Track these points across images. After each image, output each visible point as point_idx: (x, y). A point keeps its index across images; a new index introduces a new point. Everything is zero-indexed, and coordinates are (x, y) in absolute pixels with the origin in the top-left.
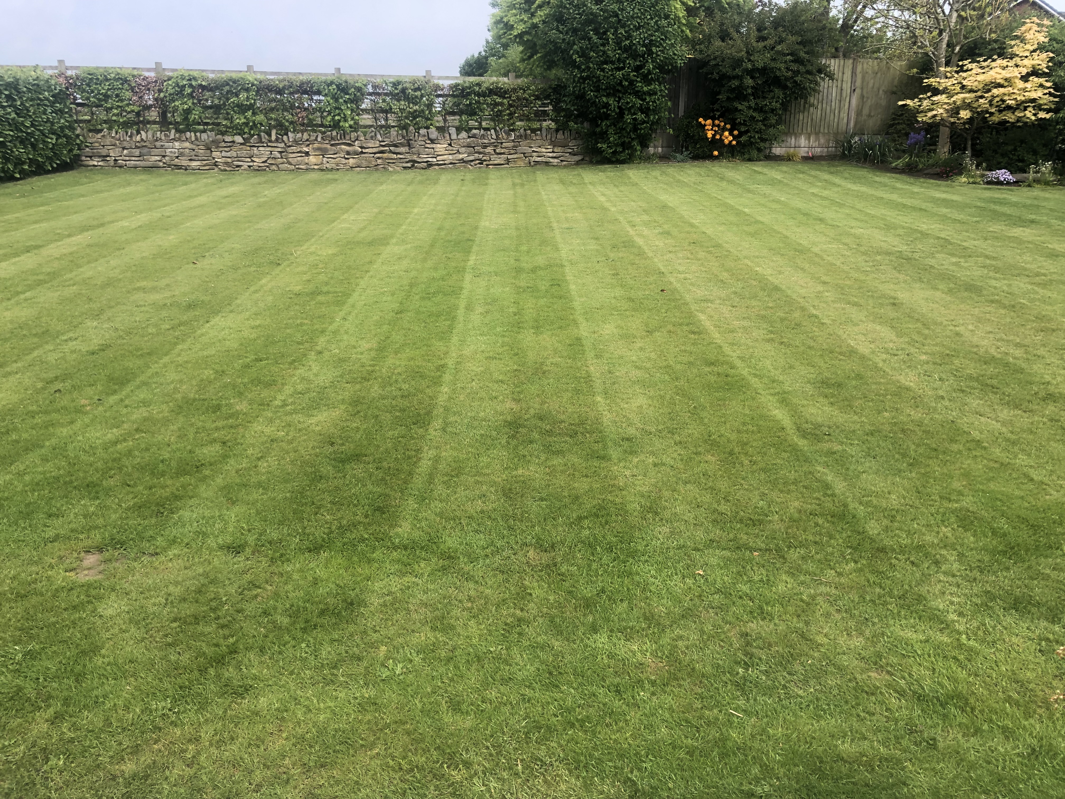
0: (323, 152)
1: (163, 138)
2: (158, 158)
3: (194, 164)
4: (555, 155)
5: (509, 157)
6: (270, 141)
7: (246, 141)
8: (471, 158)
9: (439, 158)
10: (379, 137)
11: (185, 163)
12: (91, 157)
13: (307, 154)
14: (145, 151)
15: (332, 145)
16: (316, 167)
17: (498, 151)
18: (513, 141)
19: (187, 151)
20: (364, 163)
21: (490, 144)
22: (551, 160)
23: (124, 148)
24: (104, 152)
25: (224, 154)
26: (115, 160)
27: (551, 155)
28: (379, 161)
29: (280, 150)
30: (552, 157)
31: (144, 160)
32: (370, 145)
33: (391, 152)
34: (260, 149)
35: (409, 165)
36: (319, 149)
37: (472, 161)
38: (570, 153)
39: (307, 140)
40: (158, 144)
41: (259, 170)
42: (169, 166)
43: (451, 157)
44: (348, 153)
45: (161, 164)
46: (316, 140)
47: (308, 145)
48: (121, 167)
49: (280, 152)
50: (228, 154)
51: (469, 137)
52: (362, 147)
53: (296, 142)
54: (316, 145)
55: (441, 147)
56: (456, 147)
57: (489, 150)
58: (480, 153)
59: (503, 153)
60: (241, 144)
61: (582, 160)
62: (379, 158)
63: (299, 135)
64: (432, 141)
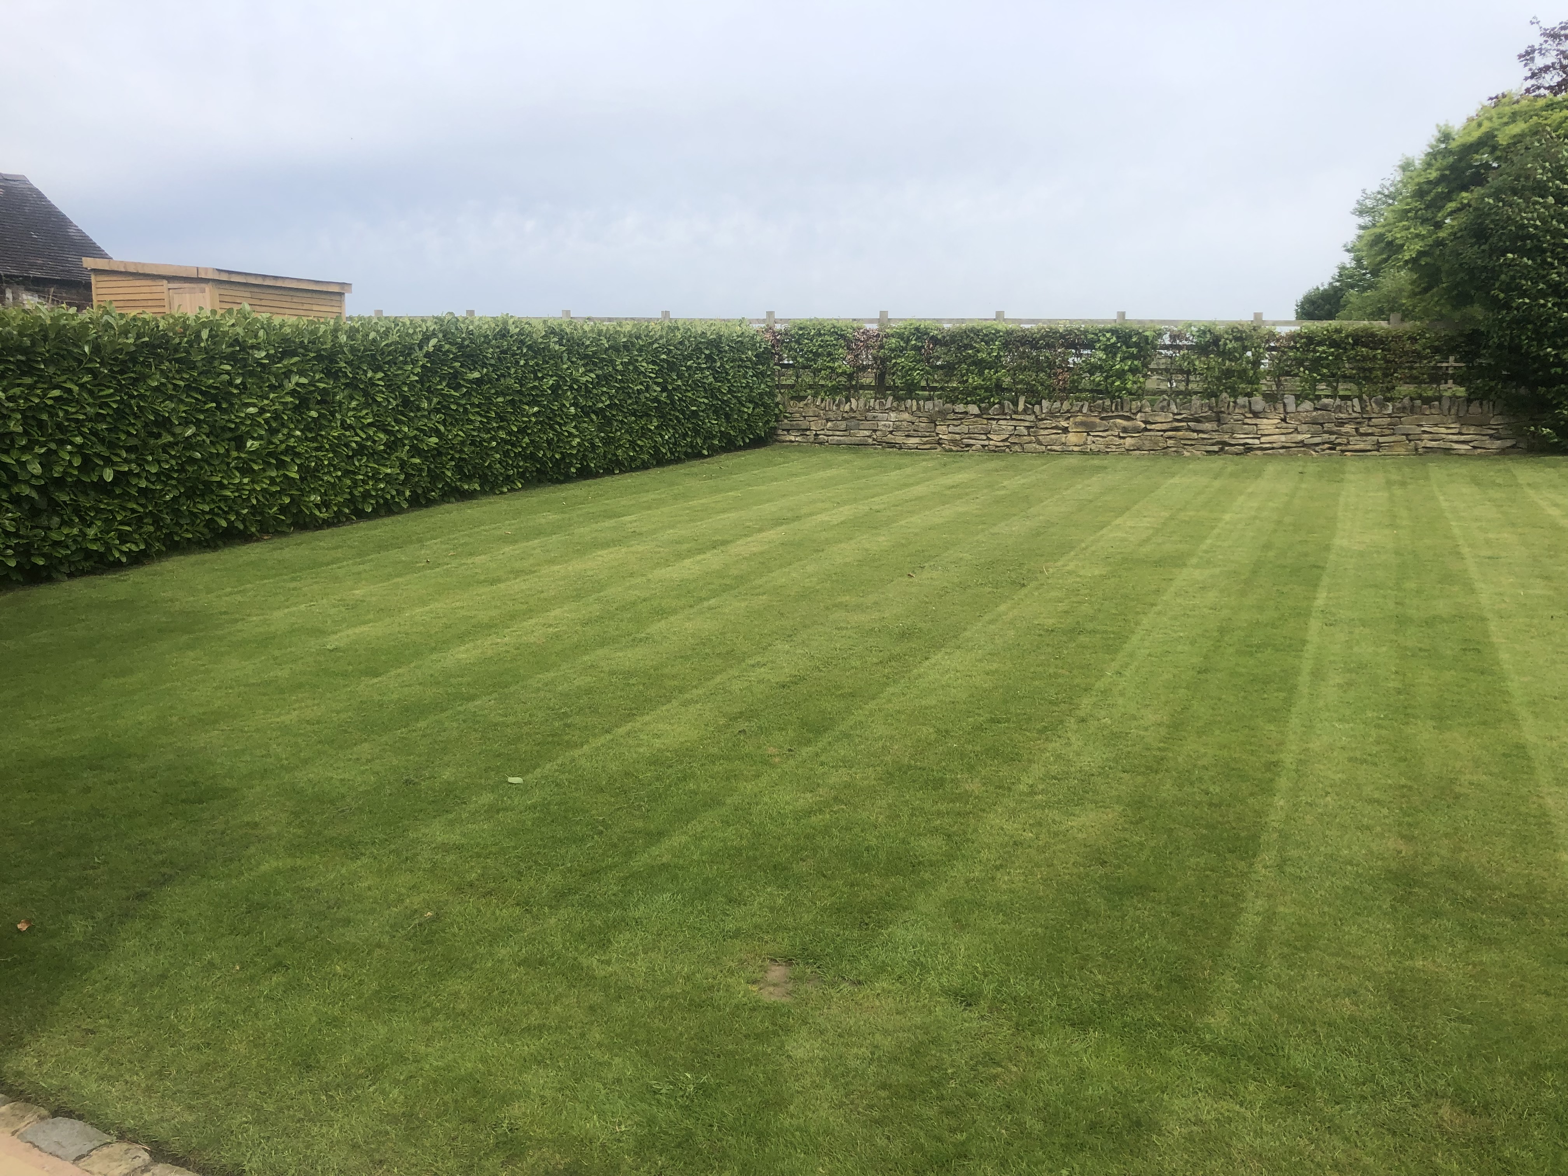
0: (1089, 428)
1: (877, 407)
2: (867, 433)
3: (912, 441)
4: (1462, 438)
5: (1381, 439)
6: (1016, 413)
7: (983, 412)
8: (1317, 440)
9: (1263, 439)
10: (1173, 408)
11: (899, 439)
12: (788, 430)
13: (1065, 430)
14: (853, 423)
15: (1102, 419)
16: (1076, 449)
17: (1362, 430)
18: (1390, 416)
19: (905, 423)
20: (1147, 444)
21: (1350, 420)
22: (1456, 446)
23: (828, 420)
24: (804, 424)
25: (951, 429)
26: (816, 435)
27: (1455, 438)
28: (1170, 442)
29: (1027, 424)
30: (1457, 442)
31: (850, 435)
32: (1159, 419)
33: (1189, 429)
34: (1001, 422)
35: (1216, 448)
36: (1082, 424)
37: (1317, 444)
38: (1491, 436)
39: (1068, 411)
40: (870, 415)
41: (996, 451)
42: (880, 443)
43: (1283, 438)
44: (1125, 430)
45: (870, 441)
46: (1080, 411)
47: (1068, 418)
48: (821, 443)
49: (1028, 428)
50: (957, 429)
51: (1316, 409)
52: (1145, 422)
53: (1052, 414)
54: (1079, 419)
55: (1268, 424)
56: (1293, 423)
57: (1349, 428)
58: (1331, 433)
59: (1372, 434)
60: (976, 416)
61: (1513, 447)
62: (1170, 438)
63: (1057, 404)
64: (1256, 415)
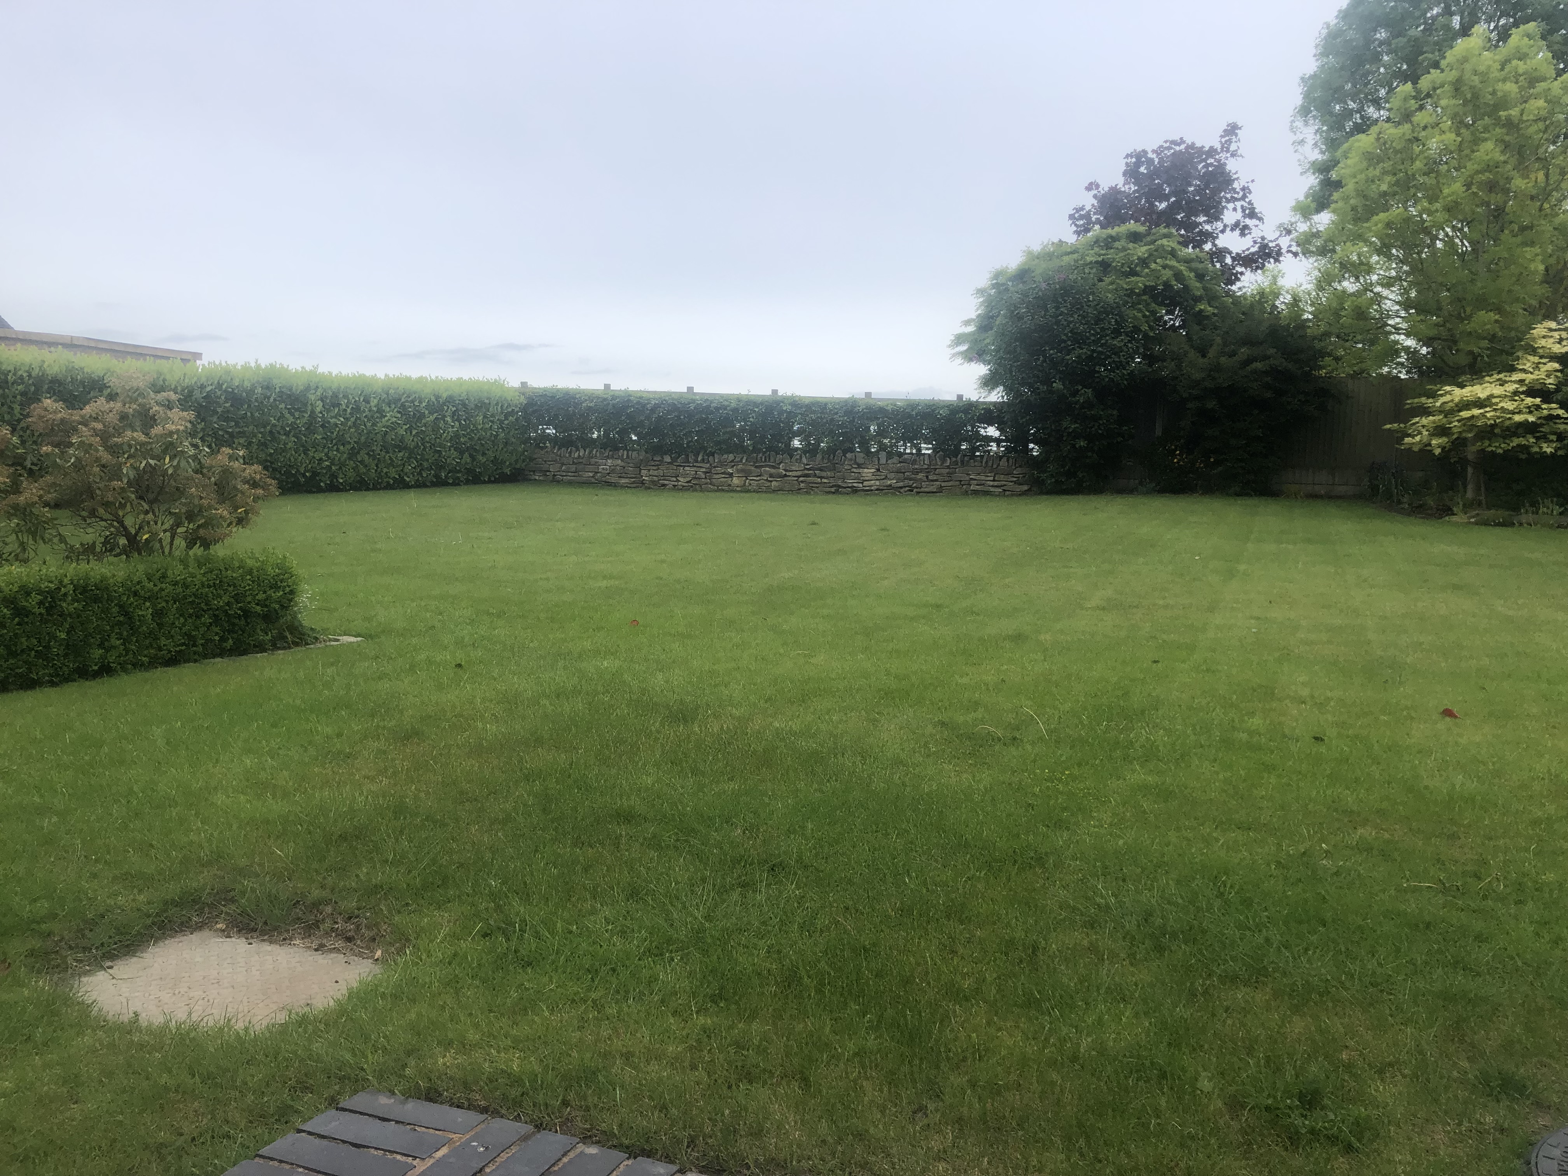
0: (746, 474)
1: (598, 454)
2: (591, 474)
3: (623, 481)
4: (996, 483)
5: (943, 484)
6: (697, 462)
7: (674, 460)
8: (901, 484)
9: (866, 483)
10: (804, 460)
11: (613, 479)
12: (534, 471)
13: (731, 475)
14: (581, 467)
15: (756, 467)
16: (738, 489)
17: (930, 477)
18: (948, 467)
19: (618, 468)
20: (787, 487)
21: (921, 470)
22: (992, 489)
23: (563, 464)
24: (545, 467)
25: (651, 472)
26: (554, 475)
27: (991, 483)
28: (802, 485)
29: (704, 470)
30: (992, 486)
31: (578, 476)
32: (793, 468)
33: (815, 475)
34: (686, 468)
35: (833, 490)
36: (742, 471)
37: (901, 488)
38: (1015, 482)
39: (732, 461)
40: (593, 460)
41: (683, 489)
42: (600, 482)
43: (878, 483)
44: (771, 476)
45: (593, 480)
46: (741, 461)
47: (733, 466)
48: (558, 482)
49: (705, 473)
50: (655, 473)
51: (900, 462)
52: (786, 470)
53: (722, 464)
54: (740, 467)
55: (868, 472)
56: (885, 472)
57: (921, 476)
58: (911, 479)
59: (936, 480)
60: (669, 463)
61: (1029, 490)
62: (802, 482)
63: (725, 456)
64: (860, 466)
